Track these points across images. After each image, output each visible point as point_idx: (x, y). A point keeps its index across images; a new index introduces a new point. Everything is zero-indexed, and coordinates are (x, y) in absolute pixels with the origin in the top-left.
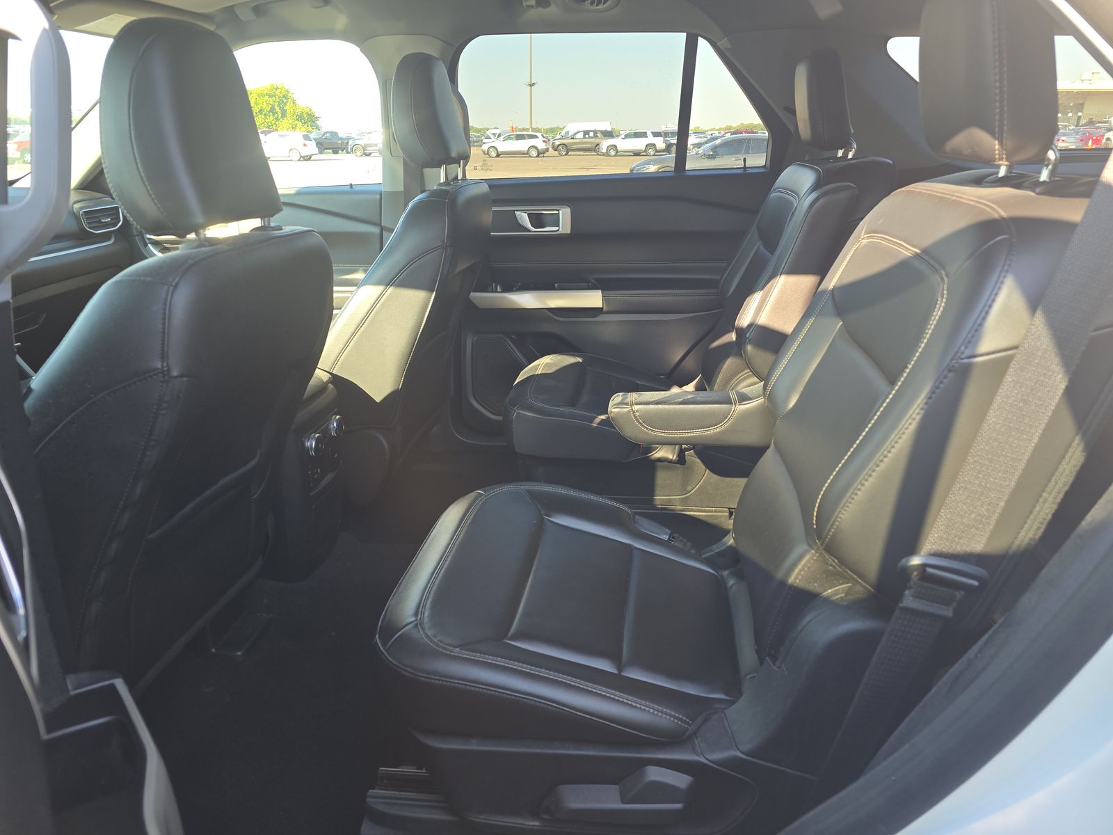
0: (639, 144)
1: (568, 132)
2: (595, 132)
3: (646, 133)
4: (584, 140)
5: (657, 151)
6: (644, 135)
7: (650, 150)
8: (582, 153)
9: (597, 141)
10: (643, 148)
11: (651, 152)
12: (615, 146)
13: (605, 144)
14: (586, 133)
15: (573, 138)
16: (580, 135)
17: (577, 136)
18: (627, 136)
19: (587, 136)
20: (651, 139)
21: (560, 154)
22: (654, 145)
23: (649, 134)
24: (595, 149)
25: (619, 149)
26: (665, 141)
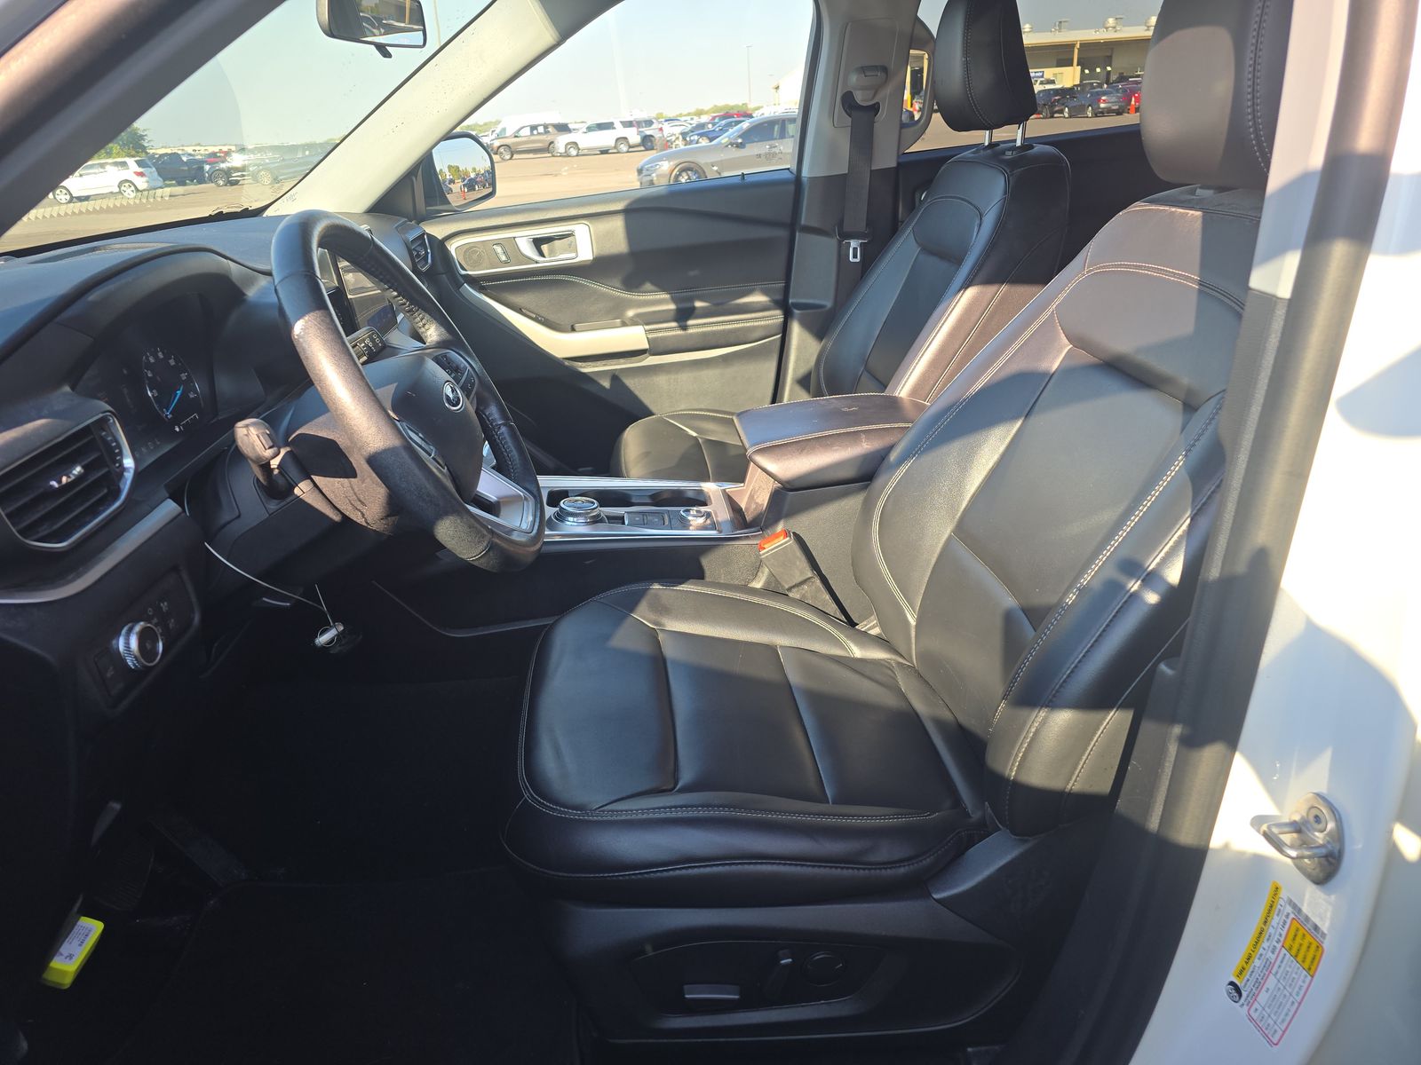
0: (606, 139)
1: (504, 130)
2: (546, 127)
3: (612, 123)
4: (533, 138)
5: (630, 147)
6: (607, 126)
7: (622, 146)
8: (531, 156)
9: (549, 138)
10: (613, 144)
11: (624, 148)
12: (575, 143)
13: (561, 141)
14: (534, 128)
15: (516, 137)
16: (527, 131)
17: (522, 133)
18: (590, 129)
19: (535, 132)
20: (621, 131)
21: (502, 159)
22: (625, 138)
23: (618, 125)
24: (548, 149)
25: (580, 147)
26: (639, 133)
